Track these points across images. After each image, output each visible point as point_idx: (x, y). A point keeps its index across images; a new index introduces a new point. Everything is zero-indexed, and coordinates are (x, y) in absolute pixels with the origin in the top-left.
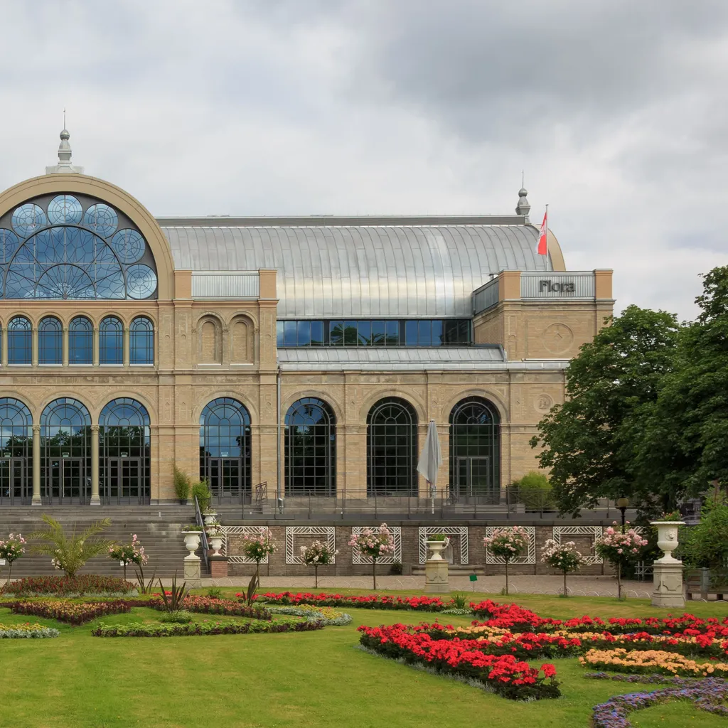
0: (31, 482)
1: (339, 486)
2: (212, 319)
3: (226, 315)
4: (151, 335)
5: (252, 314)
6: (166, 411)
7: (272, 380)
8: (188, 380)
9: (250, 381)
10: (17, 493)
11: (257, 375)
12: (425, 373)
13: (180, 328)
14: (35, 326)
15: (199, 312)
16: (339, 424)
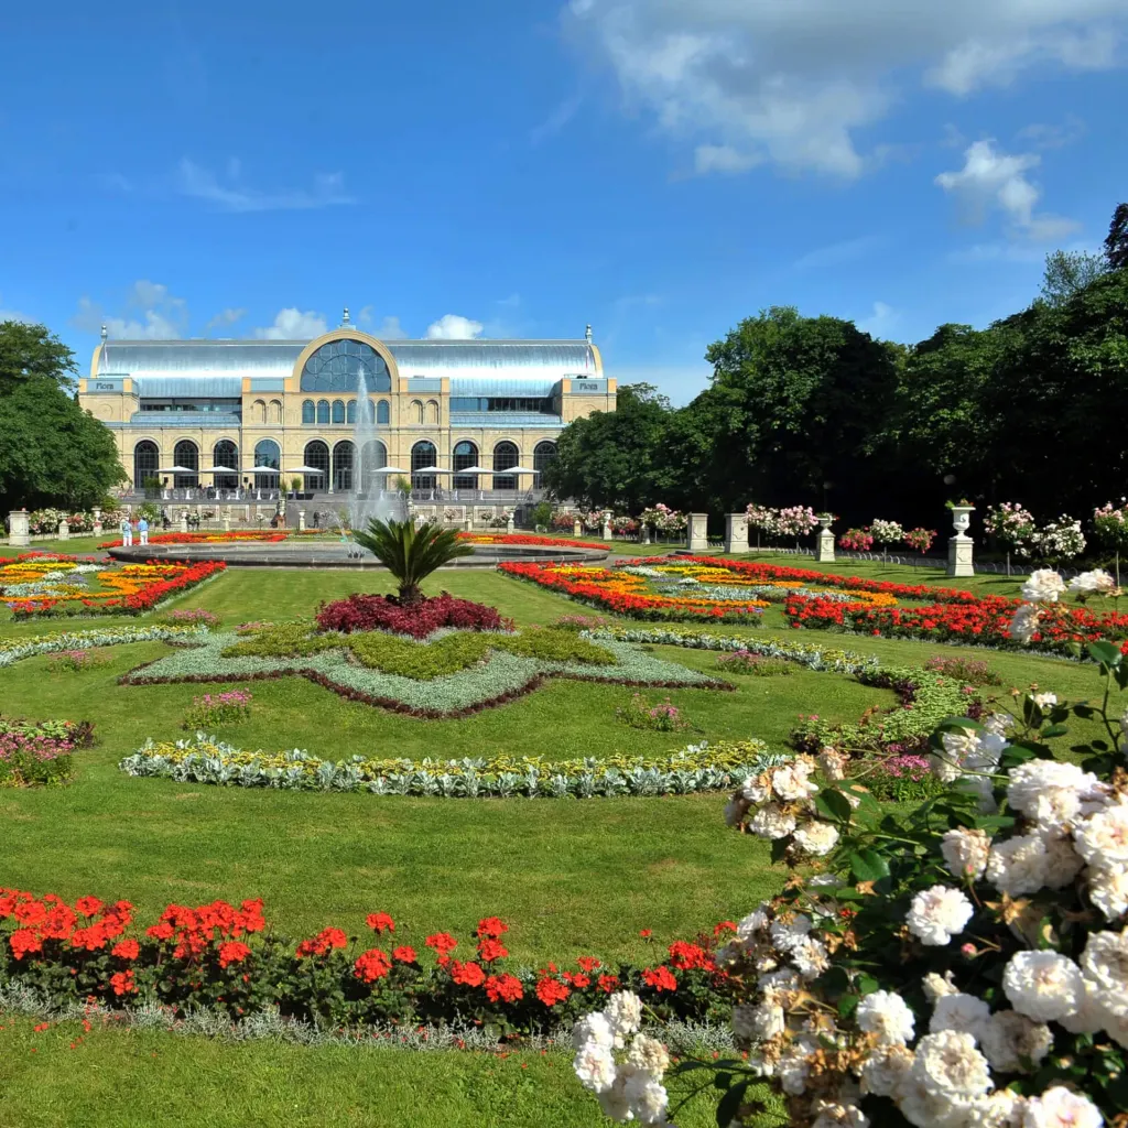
0: (328, 482)
1: (479, 485)
2: (418, 402)
3: (424, 400)
4: (388, 409)
5: (437, 399)
6: (395, 447)
7: (447, 432)
8: (405, 432)
9: (436, 432)
10: (321, 487)
11: (440, 430)
12: (522, 429)
13: (402, 407)
14: (331, 405)
15: (411, 398)
16: (480, 454)
